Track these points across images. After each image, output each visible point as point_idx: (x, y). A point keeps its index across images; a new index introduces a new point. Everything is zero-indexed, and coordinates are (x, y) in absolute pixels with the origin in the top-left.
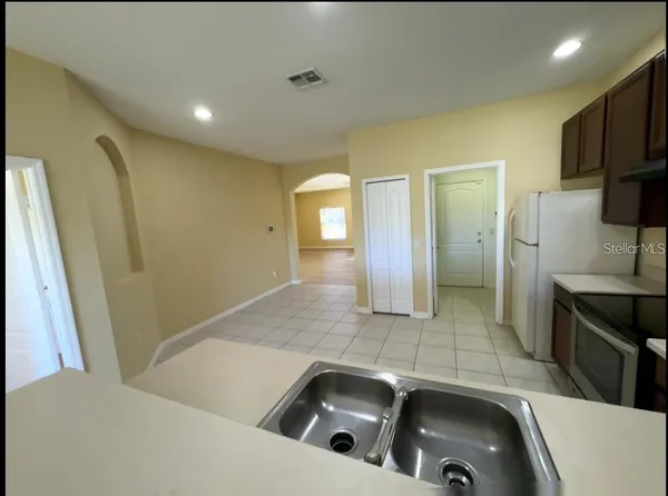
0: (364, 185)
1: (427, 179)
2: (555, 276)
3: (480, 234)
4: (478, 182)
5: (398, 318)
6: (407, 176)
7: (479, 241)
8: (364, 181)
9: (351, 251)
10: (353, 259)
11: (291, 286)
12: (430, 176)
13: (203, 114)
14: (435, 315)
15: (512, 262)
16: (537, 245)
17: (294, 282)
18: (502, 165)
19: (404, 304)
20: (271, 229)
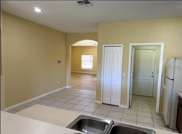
0: (103, 47)
1: (131, 47)
2: (179, 93)
3: (153, 73)
4: (154, 50)
5: (113, 107)
6: (122, 45)
7: (152, 76)
8: (104, 46)
9: (95, 75)
10: (95, 79)
11: (66, 88)
12: (132, 46)
13: (38, 10)
14: (130, 107)
15: (164, 87)
16: (173, 80)
17: (67, 87)
18: (163, 45)
19: (116, 101)
20: (59, 62)
